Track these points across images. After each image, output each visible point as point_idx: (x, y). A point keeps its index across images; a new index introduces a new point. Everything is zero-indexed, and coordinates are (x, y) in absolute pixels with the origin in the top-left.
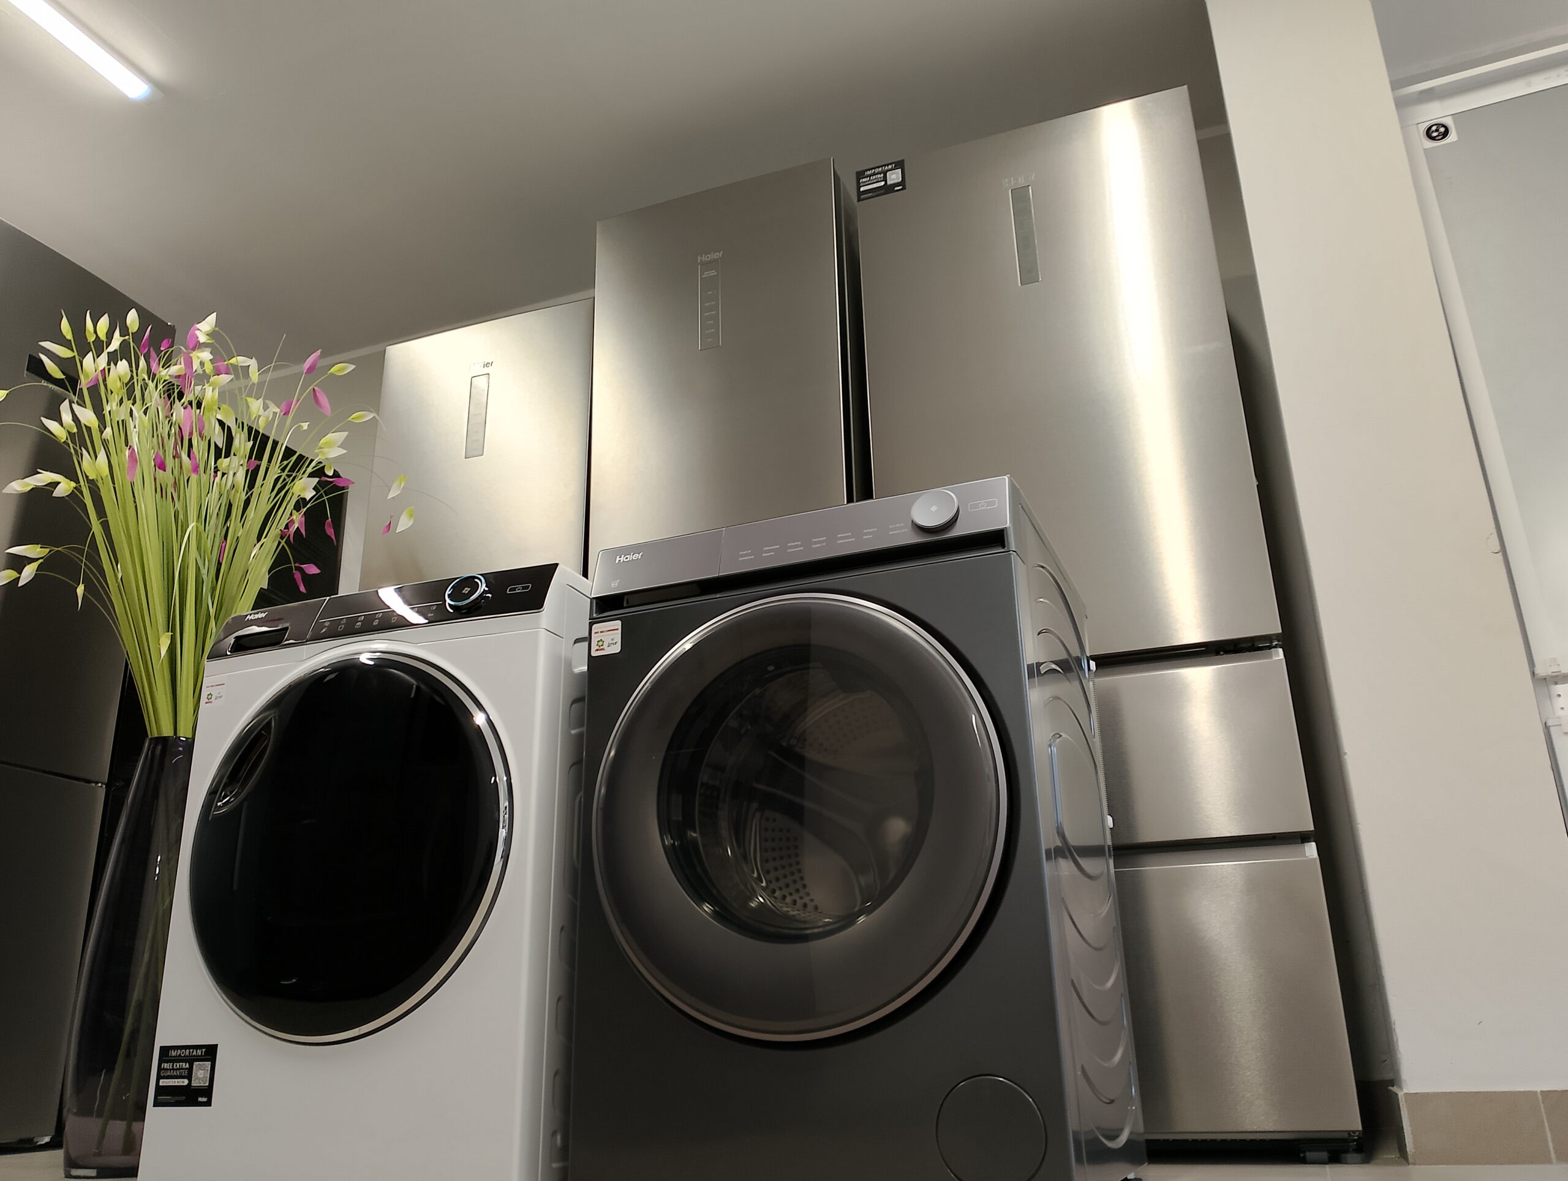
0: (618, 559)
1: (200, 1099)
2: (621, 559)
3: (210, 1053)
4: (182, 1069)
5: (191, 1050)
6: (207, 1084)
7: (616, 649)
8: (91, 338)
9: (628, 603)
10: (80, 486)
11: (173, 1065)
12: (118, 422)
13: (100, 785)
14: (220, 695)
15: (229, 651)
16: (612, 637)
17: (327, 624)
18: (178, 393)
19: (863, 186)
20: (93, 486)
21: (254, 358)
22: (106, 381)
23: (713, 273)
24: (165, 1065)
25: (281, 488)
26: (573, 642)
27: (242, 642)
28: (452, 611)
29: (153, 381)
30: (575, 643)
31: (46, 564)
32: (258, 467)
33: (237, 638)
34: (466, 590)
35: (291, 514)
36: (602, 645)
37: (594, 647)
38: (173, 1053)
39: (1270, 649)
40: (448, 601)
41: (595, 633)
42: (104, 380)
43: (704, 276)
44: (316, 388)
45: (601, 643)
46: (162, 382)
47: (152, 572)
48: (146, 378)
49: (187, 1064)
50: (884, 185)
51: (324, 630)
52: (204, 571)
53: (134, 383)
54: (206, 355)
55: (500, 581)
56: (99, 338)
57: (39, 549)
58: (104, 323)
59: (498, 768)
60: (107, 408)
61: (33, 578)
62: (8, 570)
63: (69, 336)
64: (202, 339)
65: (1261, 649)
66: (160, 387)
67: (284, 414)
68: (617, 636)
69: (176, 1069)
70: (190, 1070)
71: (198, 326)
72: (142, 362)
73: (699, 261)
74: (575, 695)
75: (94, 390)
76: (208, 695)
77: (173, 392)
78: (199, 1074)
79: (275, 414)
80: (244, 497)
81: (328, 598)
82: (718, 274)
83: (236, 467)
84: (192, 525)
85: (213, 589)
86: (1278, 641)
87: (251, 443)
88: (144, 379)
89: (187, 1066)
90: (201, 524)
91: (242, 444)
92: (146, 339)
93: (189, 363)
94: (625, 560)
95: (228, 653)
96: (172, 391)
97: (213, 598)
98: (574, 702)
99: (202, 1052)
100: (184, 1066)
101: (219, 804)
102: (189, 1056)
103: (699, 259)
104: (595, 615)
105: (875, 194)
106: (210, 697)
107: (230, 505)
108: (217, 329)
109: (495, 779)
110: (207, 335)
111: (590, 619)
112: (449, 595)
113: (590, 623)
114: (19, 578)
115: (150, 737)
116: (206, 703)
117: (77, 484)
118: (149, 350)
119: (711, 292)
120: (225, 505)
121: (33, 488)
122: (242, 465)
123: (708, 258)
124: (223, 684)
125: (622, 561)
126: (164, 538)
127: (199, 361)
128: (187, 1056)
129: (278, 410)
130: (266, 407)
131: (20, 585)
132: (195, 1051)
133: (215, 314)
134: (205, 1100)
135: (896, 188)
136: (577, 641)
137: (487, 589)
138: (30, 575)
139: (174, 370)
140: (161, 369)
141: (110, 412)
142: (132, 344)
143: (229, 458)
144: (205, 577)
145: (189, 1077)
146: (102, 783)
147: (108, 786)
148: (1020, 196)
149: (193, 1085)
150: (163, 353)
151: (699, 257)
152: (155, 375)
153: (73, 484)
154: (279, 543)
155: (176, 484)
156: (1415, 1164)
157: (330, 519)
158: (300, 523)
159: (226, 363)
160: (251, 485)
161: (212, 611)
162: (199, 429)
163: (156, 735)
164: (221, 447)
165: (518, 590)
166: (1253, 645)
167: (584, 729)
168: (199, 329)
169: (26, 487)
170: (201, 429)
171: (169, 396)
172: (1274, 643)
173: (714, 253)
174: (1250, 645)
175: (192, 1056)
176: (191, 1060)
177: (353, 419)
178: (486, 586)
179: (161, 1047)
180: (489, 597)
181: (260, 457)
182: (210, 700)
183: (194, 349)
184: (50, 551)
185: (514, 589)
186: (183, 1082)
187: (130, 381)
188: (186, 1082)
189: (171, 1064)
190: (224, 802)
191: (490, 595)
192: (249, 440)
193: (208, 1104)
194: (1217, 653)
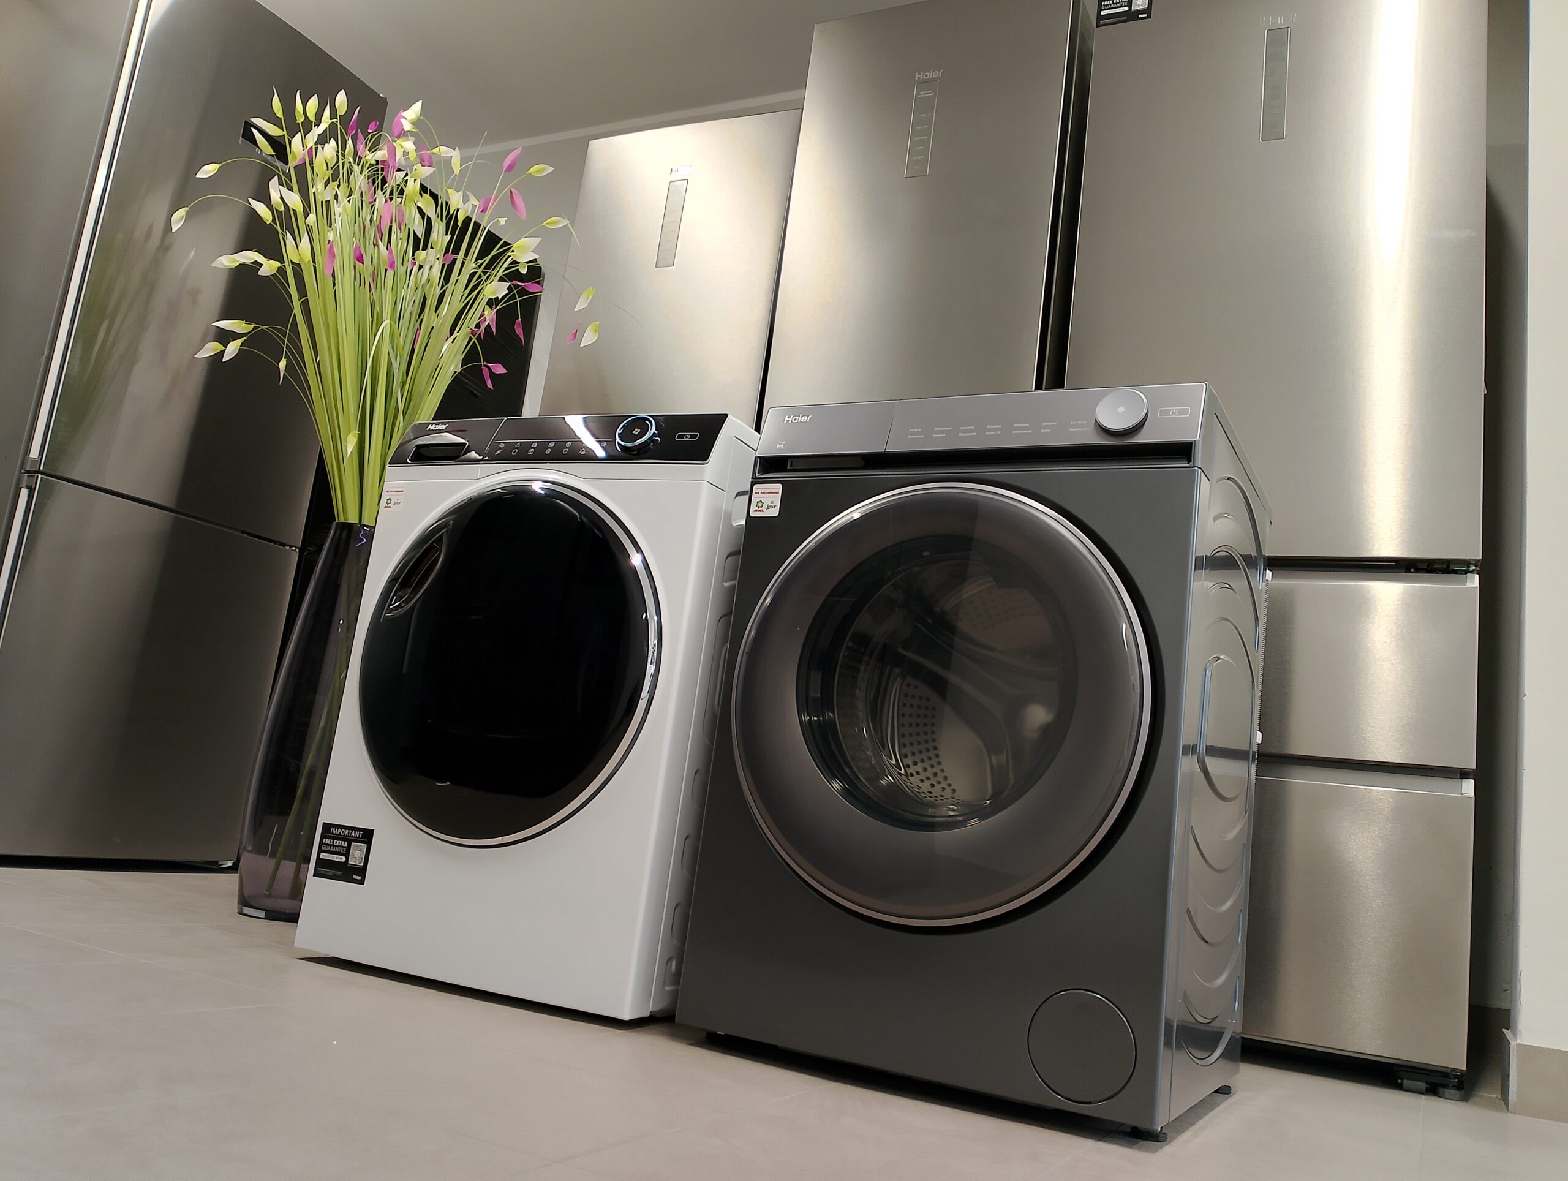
0: (787, 419)
1: (355, 877)
2: (790, 419)
3: (367, 836)
4: (341, 846)
5: (350, 831)
6: (362, 864)
7: (775, 512)
8: (300, 119)
9: (791, 465)
10: (285, 266)
11: (333, 842)
12: (322, 202)
13: (294, 548)
14: (398, 502)
15: (410, 460)
16: (772, 500)
17: (502, 446)
18: (382, 179)
19: (1105, 10)
20: (297, 268)
21: (457, 149)
22: (313, 164)
23: (930, 94)
24: (327, 841)
25: (474, 286)
26: (735, 495)
27: (422, 451)
28: (620, 450)
29: (358, 165)
30: (737, 496)
31: (252, 340)
32: (455, 260)
33: (419, 447)
34: (636, 431)
35: (484, 311)
36: (762, 507)
37: (753, 507)
38: (335, 831)
39: (1466, 573)
40: (618, 440)
41: (756, 493)
42: (311, 162)
43: (919, 96)
44: (513, 190)
45: (760, 505)
46: (368, 165)
47: (347, 362)
48: (352, 161)
49: (346, 843)
50: (1128, 10)
51: (498, 452)
52: (395, 366)
53: (339, 165)
54: (409, 145)
55: (672, 424)
56: (308, 118)
57: (244, 325)
58: (313, 103)
59: (650, 606)
60: (312, 190)
61: (237, 354)
62: (215, 342)
63: (280, 114)
64: (407, 127)
65: (1456, 572)
66: (365, 172)
67: (482, 211)
68: (777, 500)
69: (336, 846)
70: (349, 848)
71: (404, 114)
72: (350, 142)
73: (916, 79)
74: (730, 550)
75: (301, 169)
76: (388, 500)
77: (378, 176)
78: (355, 854)
79: (474, 206)
80: (438, 292)
81: (505, 418)
82: (935, 95)
83: (432, 259)
84: (386, 323)
85: (404, 383)
86: (1476, 567)
87: (449, 236)
88: (350, 162)
89: (346, 845)
90: (395, 323)
91: (440, 236)
92: (354, 120)
93: (392, 151)
94: (793, 421)
95: (409, 462)
96: (376, 176)
97: (402, 391)
98: (730, 555)
99: (360, 834)
100: (343, 844)
101: (391, 607)
102: (348, 836)
103: (917, 76)
104: (757, 475)
105: (1115, 20)
106: (389, 502)
107: (425, 299)
108: (422, 118)
109: (646, 616)
110: (412, 123)
111: (752, 478)
112: (619, 434)
113: (752, 482)
114: (225, 350)
115: (337, 521)
116: (386, 507)
117: (281, 264)
118: (357, 131)
119: (925, 115)
120: (420, 298)
121: (240, 264)
122: (438, 259)
123: (926, 76)
124: (402, 491)
125: (790, 422)
126: (361, 328)
127: (403, 150)
128: (346, 836)
129: (477, 203)
130: (466, 200)
131: (224, 360)
132: (354, 832)
133: (420, 102)
134: (359, 878)
135: (1140, 16)
136: (738, 494)
137: (656, 432)
138: (234, 350)
139: (381, 154)
140: (368, 152)
141: (314, 193)
142: (339, 126)
143: (426, 251)
144: (396, 371)
145: (347, 855)
146: (296, 547)
147: (302, 550)
148: (1277, 38)
149: (349, 863)
150: (370, 136)
151: (917, 74)
152: (360, 158)
153: (277, 264)
154: (471, 339)
155: (374, 276)
156: (1515, 1113)
157: (520, 319)
158: (492, 320)
159: (429, 152)
160: (447, 279)
161: (401, 406)
162: (399, 221)
163: (342, 521)
164: (420, 237)
165: (686, 437)
166: (1448, 567)
167: (736, 582)
168: (404, 118)
169: (234, 262)
170: (401, 221)
171: (374, 182)
172: (1471, 569)
173: (933, 72)
174: (1445, 567)
175: (350, 836)
176: (350, 840)
177: (547, 224)
178: (656, 430)
179: (324, 823)
180: (658, 440)
181: (456, 251)
182: (389, 505)
183: (398, 137)
184: (255, 328)
185: (683, 436)
186: (341, 859)
187: (336, 164)
188: (344, 859)
189: (332, 840)
190: (395, 605)
191: (659, 439)
192: (447, 234)
193: (362, 882)
194: (1408, 570)
